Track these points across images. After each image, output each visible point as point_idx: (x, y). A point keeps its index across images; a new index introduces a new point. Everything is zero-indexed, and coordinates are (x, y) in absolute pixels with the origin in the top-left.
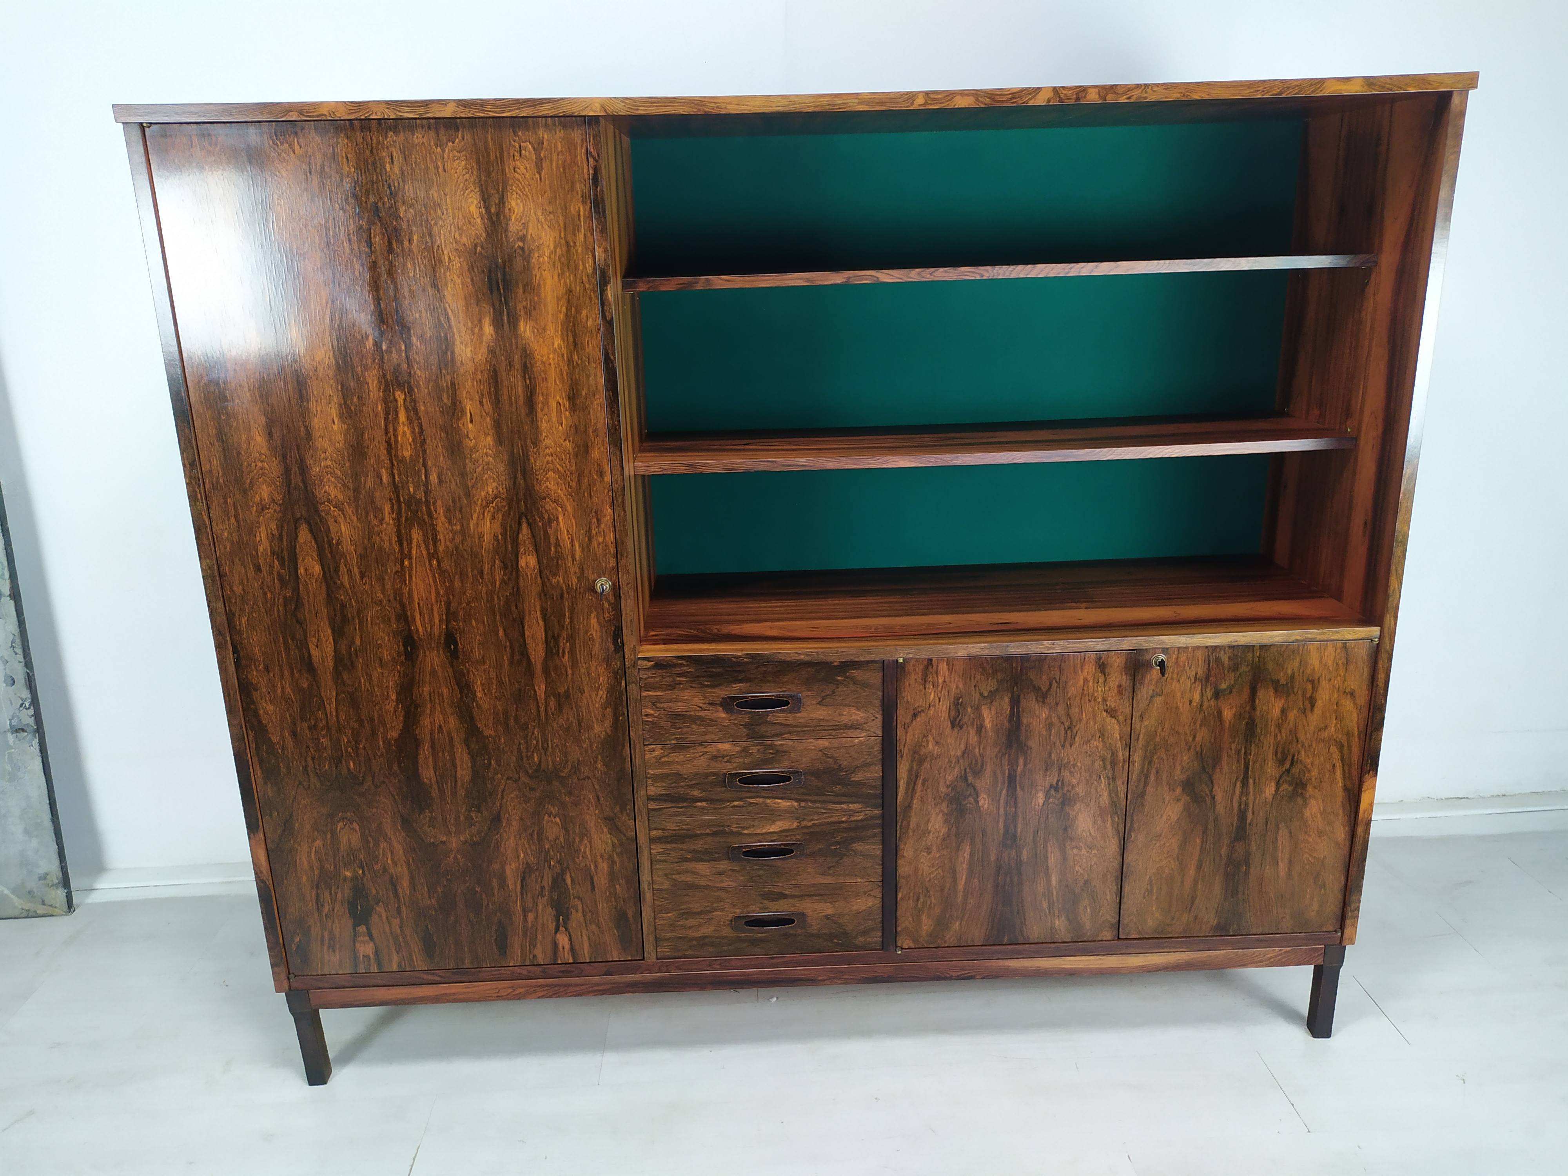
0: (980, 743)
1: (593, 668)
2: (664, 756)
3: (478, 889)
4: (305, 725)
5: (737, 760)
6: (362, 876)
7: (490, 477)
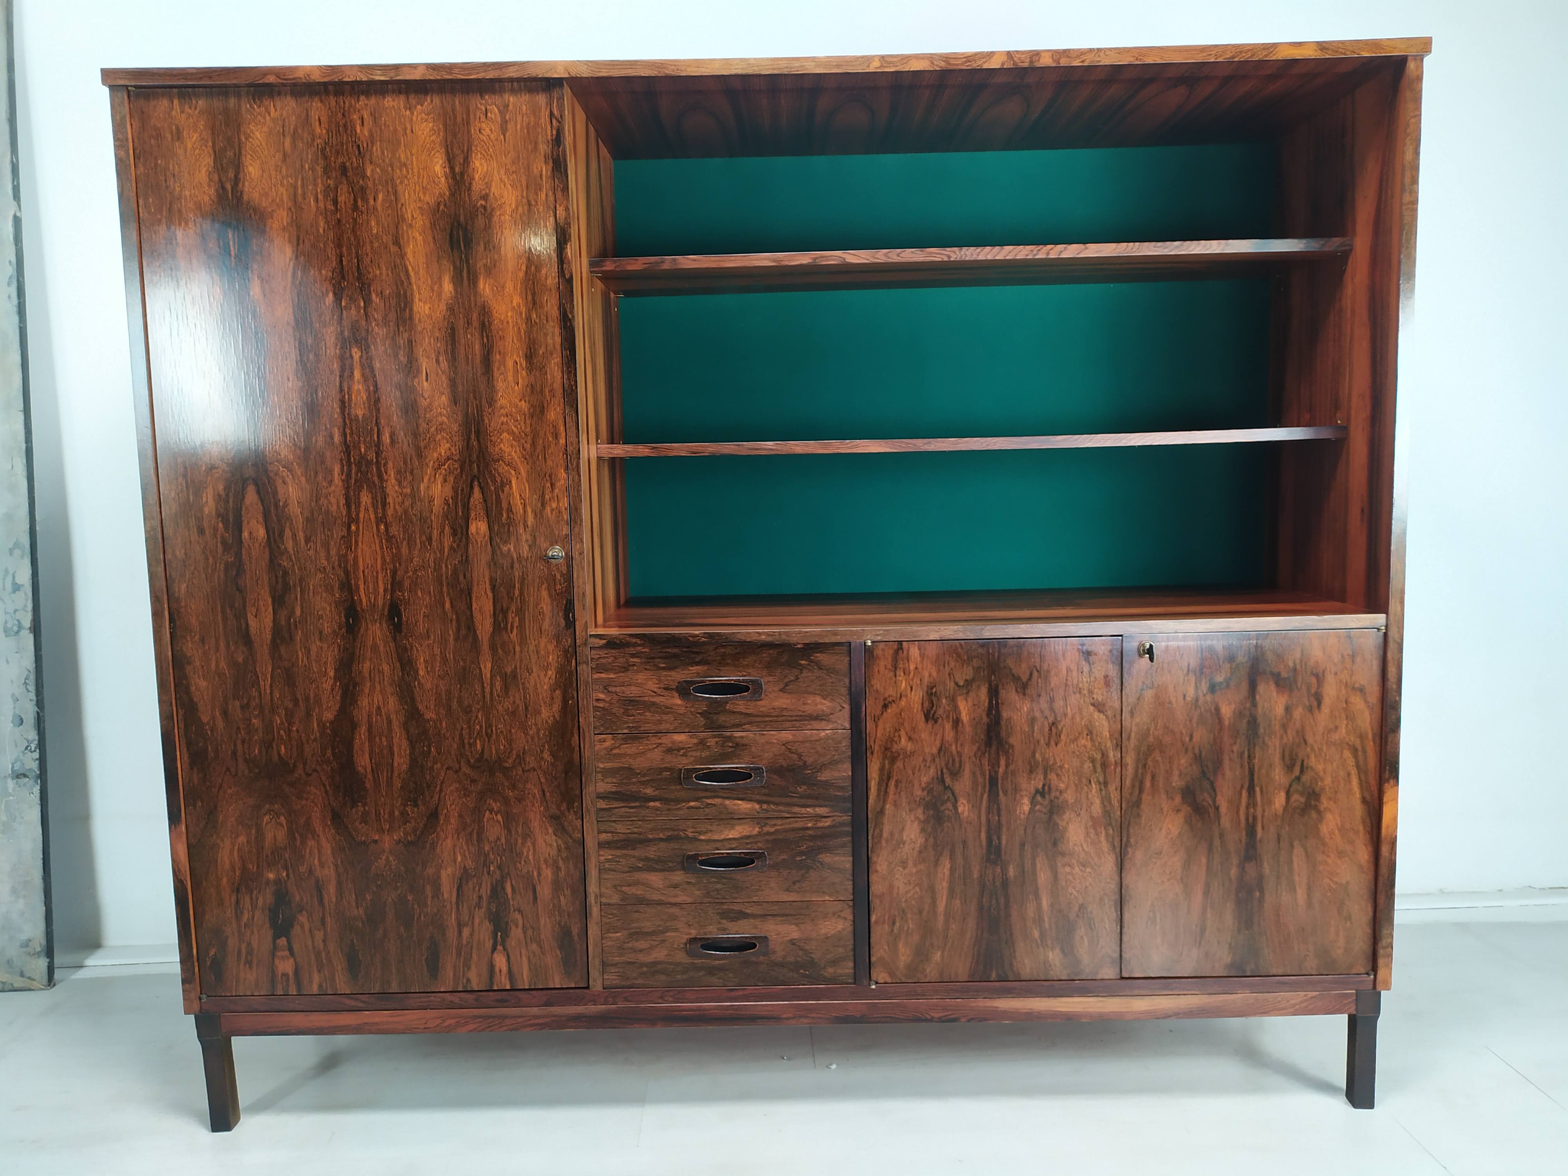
0: (957, 740)
1: (543, 645)
2: (615, 748)
3: (410, 898)
4: (237, 703)
5: (694, 754)
6: (286, 878)
7: (443, 437)
